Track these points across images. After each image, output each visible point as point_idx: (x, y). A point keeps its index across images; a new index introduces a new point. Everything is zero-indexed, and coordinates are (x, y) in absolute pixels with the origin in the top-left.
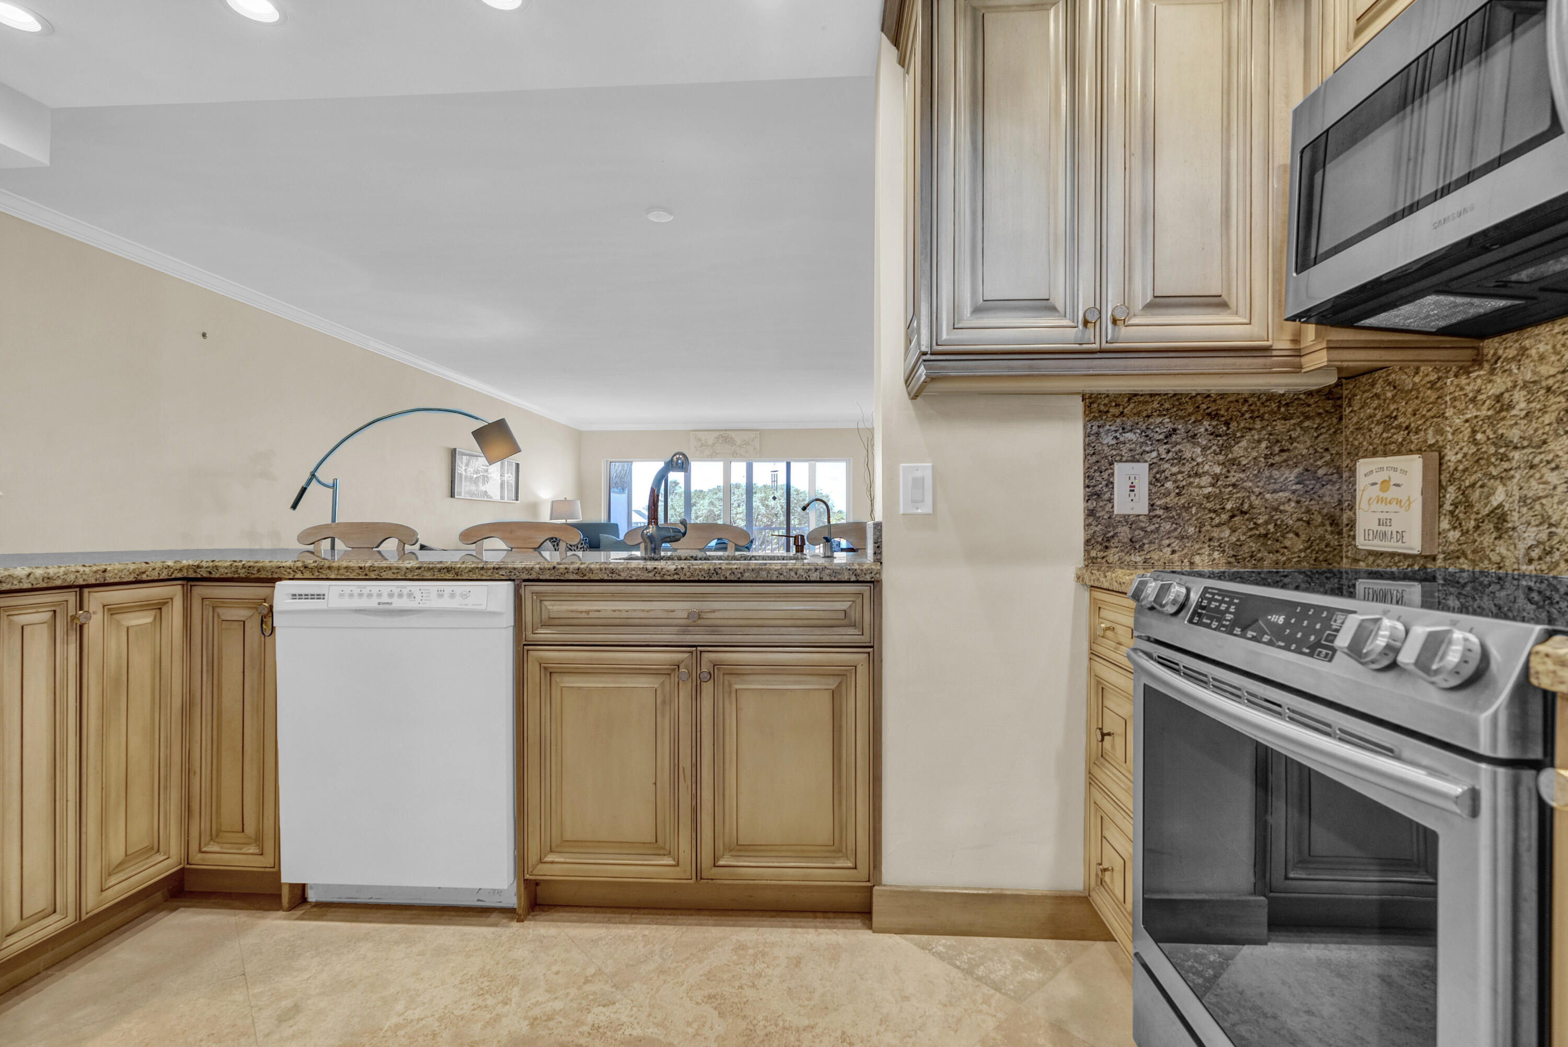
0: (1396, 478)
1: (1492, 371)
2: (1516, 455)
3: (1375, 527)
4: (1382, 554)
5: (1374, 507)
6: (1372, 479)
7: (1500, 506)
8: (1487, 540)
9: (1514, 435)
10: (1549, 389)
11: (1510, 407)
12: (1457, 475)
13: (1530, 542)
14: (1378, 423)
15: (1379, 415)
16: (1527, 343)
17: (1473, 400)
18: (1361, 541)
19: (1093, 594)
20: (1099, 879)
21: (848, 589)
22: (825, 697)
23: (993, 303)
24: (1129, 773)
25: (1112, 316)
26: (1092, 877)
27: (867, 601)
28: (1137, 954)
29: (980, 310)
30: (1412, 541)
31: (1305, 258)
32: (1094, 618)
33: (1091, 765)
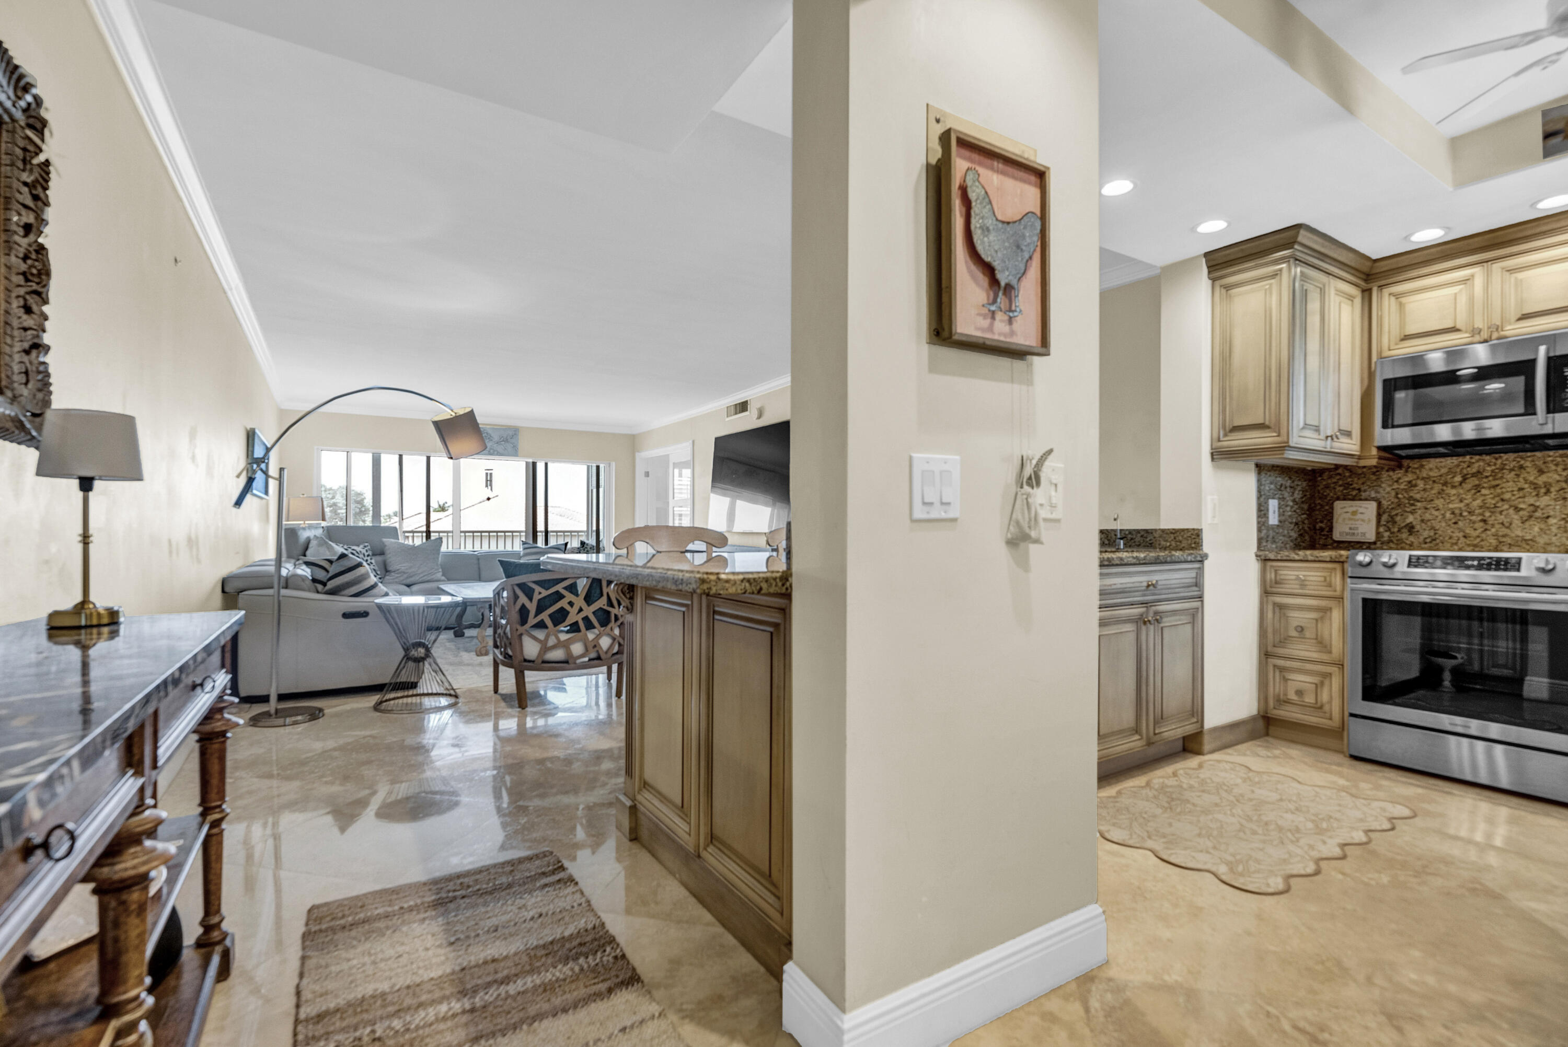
0: (1361, 510)
1: (1407, 471)
2: (1419, 504)
3: (1347, 530)
4: (1343, 541)
5: (1347, 522)
6: (1345, 510)
7: (1411, 522)
8: (1405, 535)
9: (1418, 496)
10: (1434, 481)
11: (1416, 486)
12: (1388, 510)
13: (1426, 535)
14: (1340, 486)
15: (1341, 482)
16: (1424, 464)
17: (1397, 481)
18: (1337, 536)
19: (1269, 564)
20: (1282, 701)
21: (1197, 565)
22: (1189, 627)
23: (1306, 426)
24: (1321, 643)
25: (1331, 436)
26: (1271, 703)
27: (1200, 572)
28: (1352, 715)
29: (1303, 428)
30: (1371, 536)
31: (1388, 423)
32: (1271, 575)
33: (1270, 648)
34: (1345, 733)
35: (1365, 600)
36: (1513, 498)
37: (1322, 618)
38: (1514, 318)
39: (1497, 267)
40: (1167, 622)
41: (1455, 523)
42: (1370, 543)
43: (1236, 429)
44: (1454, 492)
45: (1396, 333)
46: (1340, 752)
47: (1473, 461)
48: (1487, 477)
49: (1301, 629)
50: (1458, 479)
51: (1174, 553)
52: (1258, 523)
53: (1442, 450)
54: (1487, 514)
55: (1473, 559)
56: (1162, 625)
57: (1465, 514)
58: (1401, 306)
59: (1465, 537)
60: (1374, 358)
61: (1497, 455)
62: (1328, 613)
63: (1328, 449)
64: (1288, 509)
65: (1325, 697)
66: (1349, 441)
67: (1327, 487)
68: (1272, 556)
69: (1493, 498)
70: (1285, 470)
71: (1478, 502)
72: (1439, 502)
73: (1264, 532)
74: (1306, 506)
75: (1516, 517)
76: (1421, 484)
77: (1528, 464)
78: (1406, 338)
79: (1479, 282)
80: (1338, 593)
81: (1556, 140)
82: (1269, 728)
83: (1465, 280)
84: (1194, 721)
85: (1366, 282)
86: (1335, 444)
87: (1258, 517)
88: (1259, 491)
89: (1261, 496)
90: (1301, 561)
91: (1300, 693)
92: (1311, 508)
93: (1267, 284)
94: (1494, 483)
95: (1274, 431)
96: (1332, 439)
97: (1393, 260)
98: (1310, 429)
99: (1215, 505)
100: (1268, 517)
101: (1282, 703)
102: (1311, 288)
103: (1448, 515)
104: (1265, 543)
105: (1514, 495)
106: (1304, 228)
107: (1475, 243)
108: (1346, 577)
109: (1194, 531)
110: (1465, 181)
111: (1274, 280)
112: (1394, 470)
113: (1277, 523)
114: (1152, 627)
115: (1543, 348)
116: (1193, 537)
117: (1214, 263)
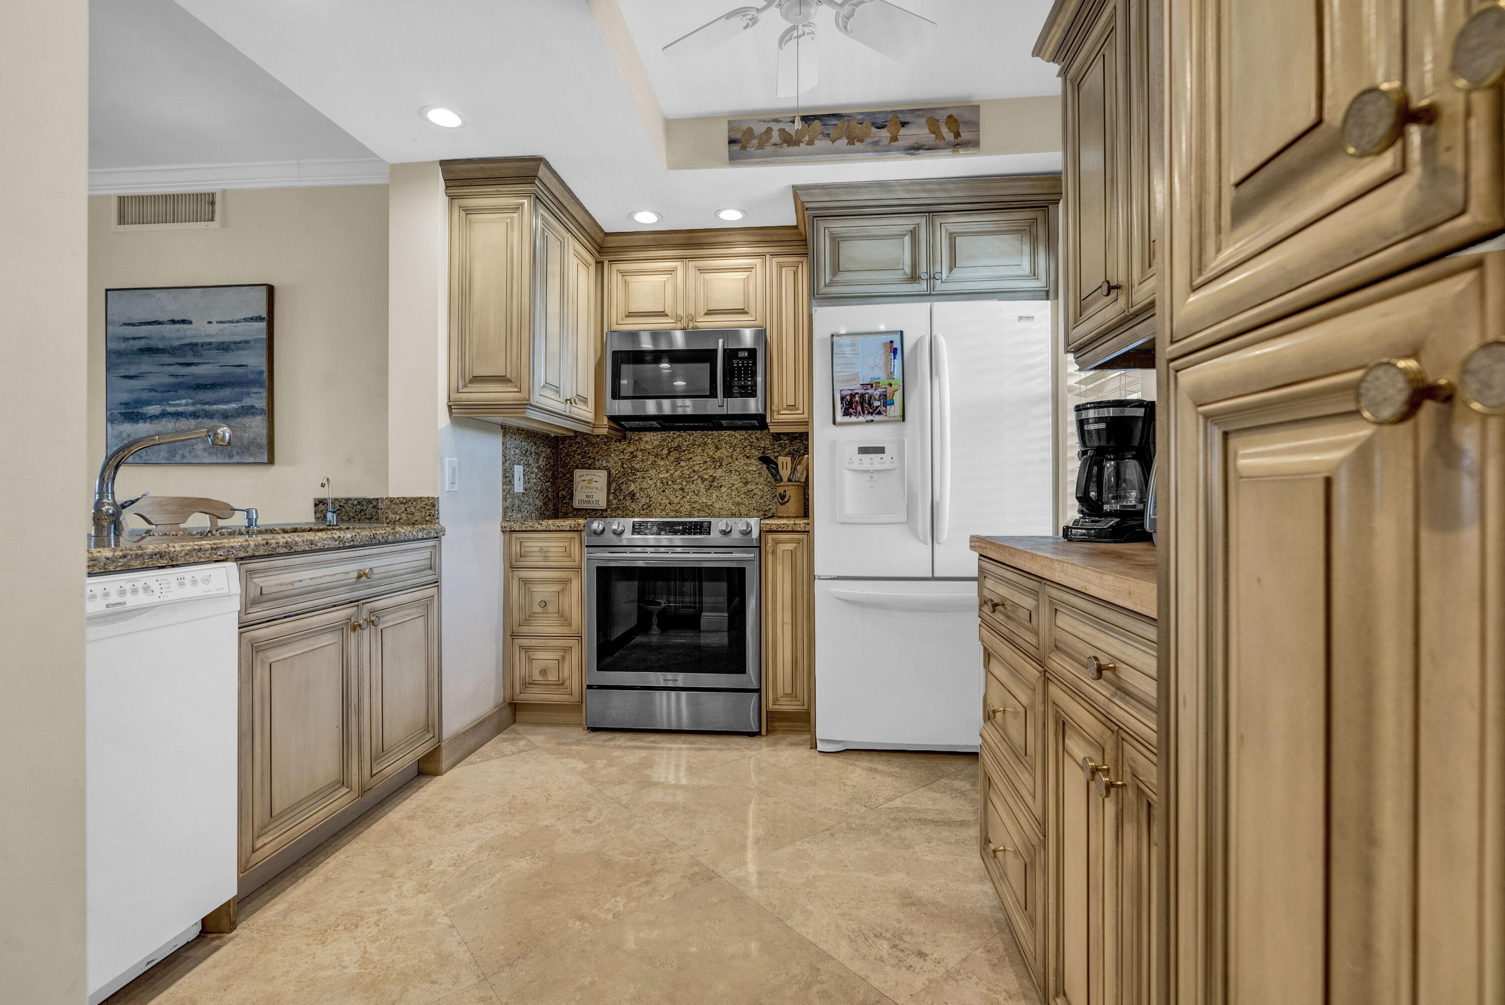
0: (595, 479)
1: (629, 443)
2: (638, 473)
3: (585, 498)
4: (581, 509)
5: (584, 490)
6: (583, 479)
7: (633, 491)
8: (628, 503)
9: (638, 466)
10: (649, 453)
11: (636, 457)
12: (616, 479)
13: (643, 503)
14: (579, 454)
15: (579, 451)
16: (642, 436)
17: (622, 452)
18: (576, 505)
19: (515, 535)
20: (528, 684)
21: (431, 543)
22: (420, 622)
23: (547, 385)
24: (562, 616)
25: (570, 400)
26: (516, 688)
27: (437, 550)
28: (590, 687)
29: (544, 387)
30: (603, 505)
31: (616, 395)
32: (515, 548)
33: (515, 629)
34: (584, 705)
35: (600, 569)
36: (700, 470)
37: (563, 590)
38: (702, 314)
39: (692, 264)
40: (388, 621)
41: (663, 491)
42: (603, 510)
43: (476, 379)
44: (662, 463)
45: (622, 312)
46: (579, 725)
47: (675, 436)
48: (684, 451)
49: (544, 604)
50: (665, 452)
51: (398, 529)
52: (504, 490)
53: (655, 424)
54: (684, 483)
55: (679, 523)
56: (381, 627)
57: (670, 483)
58: (626, 283)
59: (670, 503)
60: (606, 330)
61: (690, 432)
62: (568, 584)
63: (568, 414)
64: (534, 476)
65: (566, 673)
66: (584, 408)
67: (568, 455)
68: (517, 527)
69: (688, 470)
70: (529, 435)
71: (678, 473)
72: (652, 472)
73: (510, 500)
74: (550, 474)
75: (702, 486)
76: (639, 454)
77: (709, 441)
78: (630, 315)
79: (680, 273)
80: (577, 563)
81: (736, 147)
82: (514, 715)
83: (672, 271)
84: (429, 737)
85: (599, 252)
86: (574, 409)
87: (504, 484)
88: (504, 456)
89: (506, 461)
90: (544, 531)
91: (544, 672)
92: (555, 476)
93: (508, 218)
94: (688, 456)
95: (516, 387)
96: (571, 403)
97: (620, 238)
98: (551, 389)
99: (454, 469)
100: (513, 485)
101: (527, 686)
102: (551, 238)
103: (658, 484)
104: (510, 514)
105: (701, 467)
106: (544, 164)
107: (678, 239)
108: (584, 546)
109: (429, 500)
110: (675, 164)
111: (515, 215)
112: (620, 441)
113: (522, 491)
114: (366, 633)
115: (721, 341)
116: (428, 507)
117: (451, 176)
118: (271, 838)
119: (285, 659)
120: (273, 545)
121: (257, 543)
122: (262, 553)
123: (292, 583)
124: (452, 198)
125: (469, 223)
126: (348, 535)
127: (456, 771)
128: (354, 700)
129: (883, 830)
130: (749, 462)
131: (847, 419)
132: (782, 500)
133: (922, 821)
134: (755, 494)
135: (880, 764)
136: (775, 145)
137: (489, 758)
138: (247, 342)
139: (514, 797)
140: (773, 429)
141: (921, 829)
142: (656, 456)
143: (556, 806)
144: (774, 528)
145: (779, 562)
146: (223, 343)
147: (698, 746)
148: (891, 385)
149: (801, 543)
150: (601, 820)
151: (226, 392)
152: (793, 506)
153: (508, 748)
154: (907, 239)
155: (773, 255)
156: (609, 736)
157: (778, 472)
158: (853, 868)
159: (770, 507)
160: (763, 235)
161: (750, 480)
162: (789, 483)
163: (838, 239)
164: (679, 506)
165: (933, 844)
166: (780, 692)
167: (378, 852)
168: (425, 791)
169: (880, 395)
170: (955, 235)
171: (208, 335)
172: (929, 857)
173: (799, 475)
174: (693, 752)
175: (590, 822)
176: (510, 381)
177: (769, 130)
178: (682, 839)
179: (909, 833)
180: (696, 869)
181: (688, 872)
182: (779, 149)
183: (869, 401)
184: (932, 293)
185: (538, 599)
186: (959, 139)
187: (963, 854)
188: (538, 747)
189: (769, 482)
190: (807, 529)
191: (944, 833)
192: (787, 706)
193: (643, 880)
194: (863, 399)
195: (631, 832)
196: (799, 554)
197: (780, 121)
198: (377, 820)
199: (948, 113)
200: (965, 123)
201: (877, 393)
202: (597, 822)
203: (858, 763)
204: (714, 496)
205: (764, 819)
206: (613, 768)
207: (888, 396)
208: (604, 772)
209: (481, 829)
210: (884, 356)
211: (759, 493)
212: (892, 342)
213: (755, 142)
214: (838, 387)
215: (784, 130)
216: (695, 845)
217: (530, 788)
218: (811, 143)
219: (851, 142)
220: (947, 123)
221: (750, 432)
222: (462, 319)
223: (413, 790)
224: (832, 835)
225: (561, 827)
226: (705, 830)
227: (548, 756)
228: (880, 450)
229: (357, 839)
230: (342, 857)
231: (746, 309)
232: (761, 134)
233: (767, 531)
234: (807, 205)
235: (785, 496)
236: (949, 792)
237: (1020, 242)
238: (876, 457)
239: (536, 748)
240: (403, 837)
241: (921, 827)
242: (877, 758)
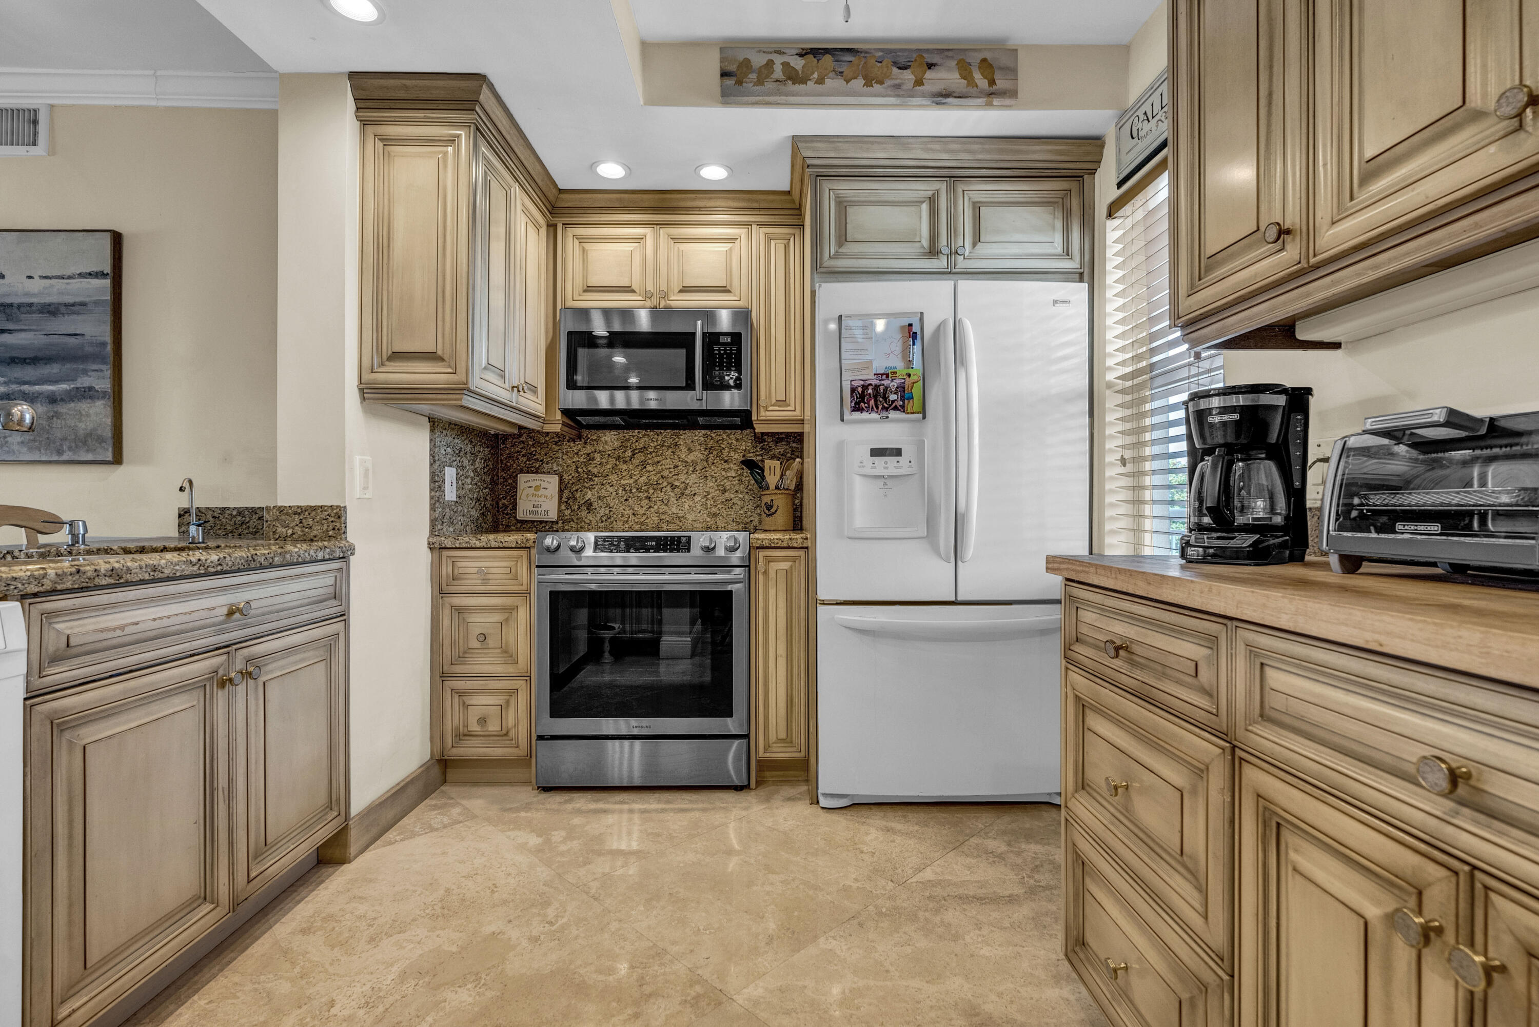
0: (544, 485)
1: (585, 443)
2: (596, 479)
3: (531, 508)
4: (526, 521)
5: (530, 498)
6: (528, 484)
7: (589, 499)
8: (584, 514)
9: (595, 471)
10: (609, 455)
11: (593, 459)
12: (569, 485)
13: (602, 514)
14: (524, 456)
15: (524, 452)
16: (600, 435)
17: (577, 454)
18: (521, 515)
19: (445, 553)
20: (462, 735)
21: (336, 566)
22: (319, 669)
23: (489, 366)
24: (506, 652)
25: (517, 387)
26: (449, 741)
27: (344, 574)
28: (541, 738)
29: (485, 368)
30: (553, 516)
31: (572, 385)
32: (446, 569)
33: (445, 668)
34: (533, 758)
35: (555, 596)
36: (670, 475)
37: (507, 620)
38: (677, 290)
39: (663, 232)
40: (272, 671)
41: (626, 500)
42: (553, 522)
43: (396, 356)
44: (625, 467)
45: (579, 285)
46: (526, 783)
47: (640, 436)
48: (651, 453)
49: (483, 638)
50: (629, 453)
51: (289, 547)
52: (432, 498)
53: (618, 420)
54: (651, 491)
55: (652, 538)
56: (263, 678)
57: (634, 490)
58: (584, 252)
59: (634, 514)
60: (559, 307)
61: (659, 431)
62: (514, 613)
63: (514, 404)
64: (469, 481)
65: (511, 721)
66: (534, 398)
67: (510, 456)
68: (448, 543)
69: (655, 475)
70: (463, 430)
71: (643, 479)
72: (613, 477)
73: (439, 510)
74: (488, 479)
75: (672, 494)
76: (597, 456)
77: (681, 442)
78: (589, 289)
79: (649, 242)
80: (524, 587)
81: (730, 82)
82: (444, 774)
83: (639, 239)
84: (333, 816)
85: (550, 213)
86: (521, 399)
87: (431, 490)
88: (432, 455)
89: (434, 461)
90: (484, 548)
91: (483, 721)
92: (494, 482)
93: (440, 152)
94: (656, 459)
95: (450, 366)
96: (519, 391)
97: (577, 196)
98: (494, 372)
99: (367, 470)
100: (444, 491)
101: (461, 738)
102: (494, 184)
103: (620, 491)
104: (439, 527)
105: (670, 472)
106: (488, 86)
107: (648, 200)
108: (533, 566)
109: (333, 510)
110: (655, 99)
111: (450, 149)
112: (574, 441)
113: (455, 500)
114: (241, 689)
115: (699, 323)
116: (331, 519)
117: (363, 95)
118: (85, 999)
119: (110, 737)
120: (89, 574)
121: (60, 572)
122: (69, 585)
123: (122, 628)
124: (364, 123)
125: (388, 156)
126: (214, 557)
127: (368, 855)
128: (222, 781)
129: (921, 914)
130: (727, 466)
131: (857, 415)
132: (769, 510)
133: (963, 899)
134: (734, 504)
135: (896, 821)
136: (777, 81)
137: (413, 835)
138: (83, 304)
139: (448, 891)
140: (759, 428)
141: (965, 910)
142: (618, 458)
143: (505, 902)
144: (766, 543)
145: (772, 583)
146: (49, 305)
147: (676, 806)
148: (909, 375)
149: (798, 561)
150: (565, 920)
151: (54, 369)
152: (782, 517)
153: (436, 818)
154: (925, 207)
155: (760, 225)
156: (565, 796)
157: (763, 477)
158: (897, 974)
159: (752, 518)
160: (749, 200)
161: (728, 487)
162: (777, 491)
163: (845, 204)
164: (645, 517)
165: (985, 931)
166: (772, 737)
167: (256, 990)
168: (326, 888)
169: (897, 388)
170: (979, 205)
171: (27, 294)
172: (985, 951)
173: (789, 481)
174: (672, 814)
175: (551, 923)
176: (441, 359)
177: (770, 63)
178: (674, 943)
179: (952, 915)
180: (698, 989)
181: (689, 994)
182: (782, 87)
183: (884, 394)
184: (954, 270)
185: (476, 630)
186: (994, 87)
187: (1024, 944)
188: (477, 817)
189: (750, 490)
190: (805, 545)
191: (995, 914)
192: (780, 753)
193: (629, 1011)
194: (877, 391)
195: (606, 936)
196: (795, 575)
197: (784, 53)
198: (257, 938)
199: (981, 56)
200: (1001, 69)
201: (894, 385)
202: (560, 923)
203: (868, 821)
204: (686, 506)
205: (773, 907)
206: (575, 842)
207: (906, 388)
208: (563, 848)
209: (405, 944)
210: (900, 344)
211: (739, 503)
212: (910, 325)
213: (753, 76)
214: (847, 377)
215: (788, 64)
216: (692, 951)
217: (467, 877)
218: (820, 81)
219: (868, 84)
220: (980, 68)
221: (729, 432)
222: (378, 277)
223: (310, 888)
224: (861, 925)
225: (514, 934)
226: (701, 928)
227: (490, 828)
228: (898, 452)
229: (225, 972)
230: (202, 1002)
231: (728, 288)
232: (761, 67)
233: (757, 548)
234: (809, 162)
235: (772, 507)
236: (984, 856)
237: (1052, 216)
238: (892, 460)
239: (474, 817)
240: (294, 964)
241: (965, 906)
242: (890, 812)
